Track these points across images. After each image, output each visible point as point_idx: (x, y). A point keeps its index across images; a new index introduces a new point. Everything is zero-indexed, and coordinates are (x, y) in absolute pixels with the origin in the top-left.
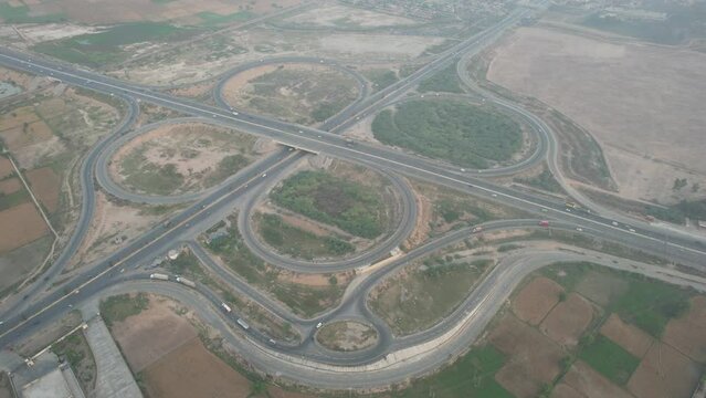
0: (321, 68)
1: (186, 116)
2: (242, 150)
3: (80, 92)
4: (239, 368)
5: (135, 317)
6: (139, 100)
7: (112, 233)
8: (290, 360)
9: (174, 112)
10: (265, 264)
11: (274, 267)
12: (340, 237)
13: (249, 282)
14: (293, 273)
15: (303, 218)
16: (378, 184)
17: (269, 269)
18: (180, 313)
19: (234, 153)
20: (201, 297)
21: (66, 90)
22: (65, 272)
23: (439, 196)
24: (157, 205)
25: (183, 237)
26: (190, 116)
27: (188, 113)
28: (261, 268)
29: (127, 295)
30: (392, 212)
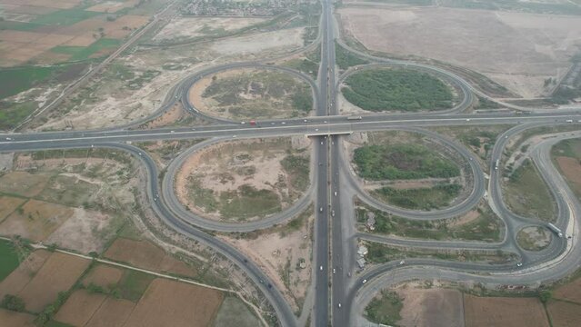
0: (249, 71)
1: (199, 141)
2: (288, 152)
3: (40, 156)
4: (513, 295)
5: (403, 310)
6: (129, 142)
7: (285, 262)
8: (531, 271)
9: (182, 142)
10: (430, 222)
11: (438, 221)
12: (440, 182)
13: (438, 240)
14: (455, 218)
15: (403, 181)
16: (414, 140)
17: (436, 224)
18: (429, 287)
19: (282, 157)
20: (427, 267)
21: (15, 159)
22: (298, 314)
23: (455, 133)
24: (287, 221)
25: (347, 235)
26: (203, 140)
27: (199, 137)
28: (431, 226)
29: (375, 299)
30: (446, 154)
